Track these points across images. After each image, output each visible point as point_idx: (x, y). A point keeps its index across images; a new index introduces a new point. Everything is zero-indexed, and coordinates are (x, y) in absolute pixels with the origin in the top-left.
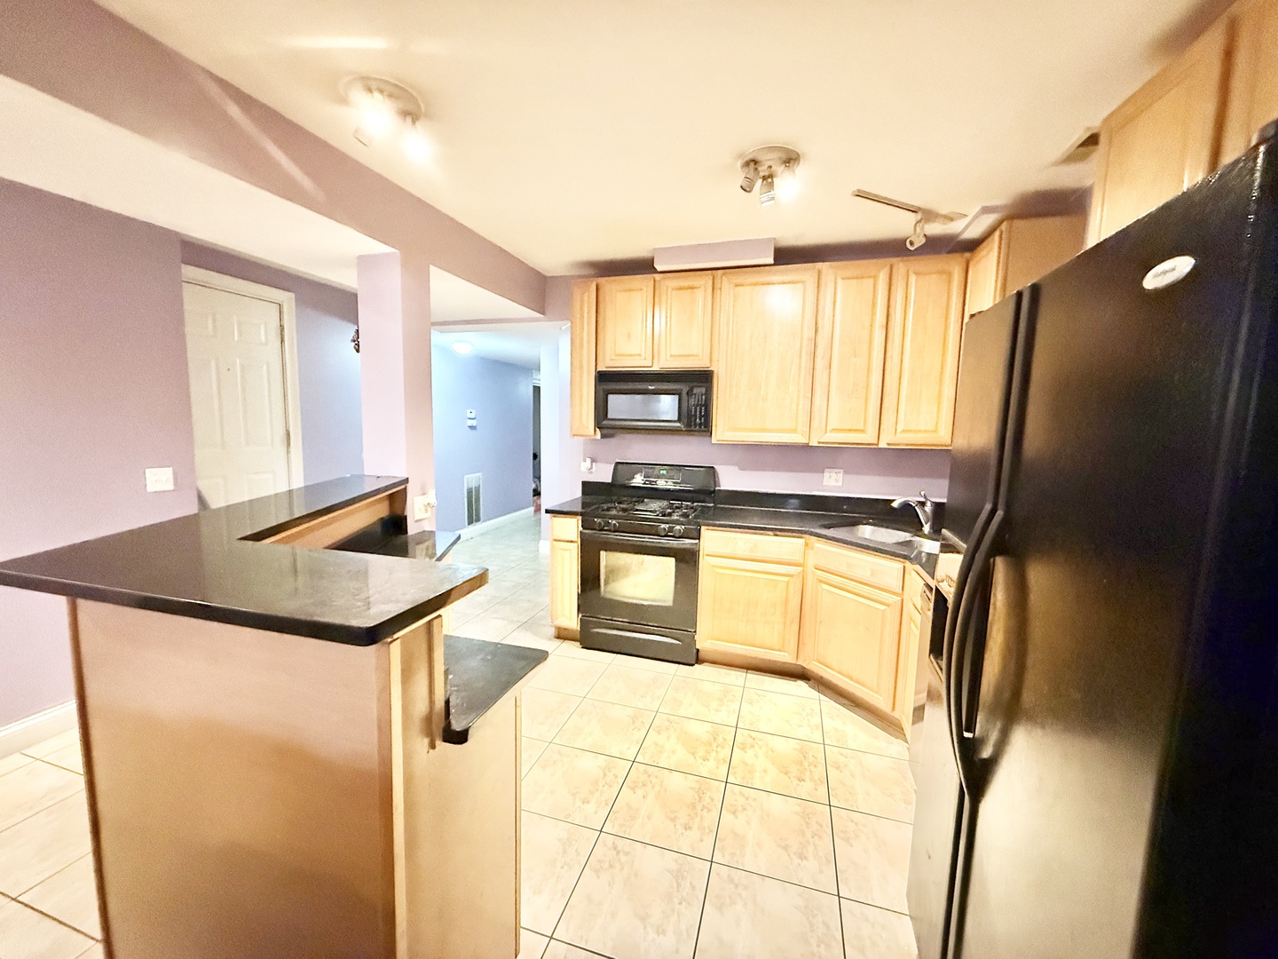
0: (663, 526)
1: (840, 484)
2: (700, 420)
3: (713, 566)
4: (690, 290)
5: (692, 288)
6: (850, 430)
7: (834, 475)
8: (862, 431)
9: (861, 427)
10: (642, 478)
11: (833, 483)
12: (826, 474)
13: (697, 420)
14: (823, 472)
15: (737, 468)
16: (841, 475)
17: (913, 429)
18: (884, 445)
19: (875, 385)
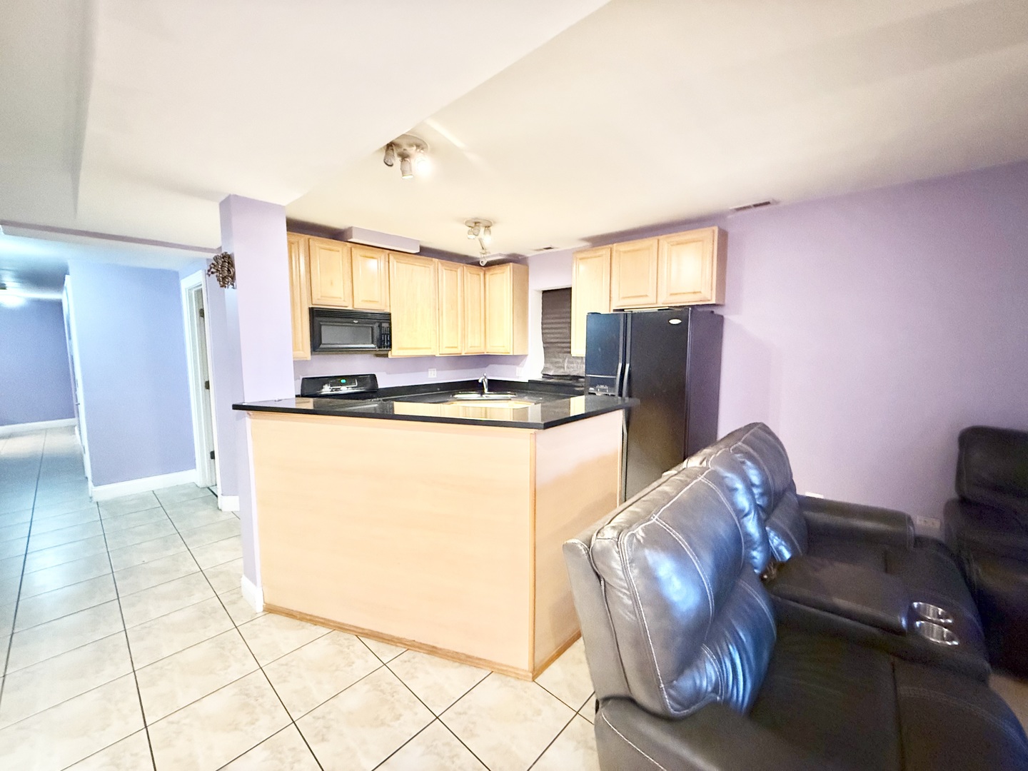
1: (435, 376)
6: (452, 347)
7: (433, 371)
8: (456, 347)
10: (330, 387)
11: (433, 376)
12: (430, 372)
13: (384, 342)
16: (436, 371)
17: (473, 346)
18: (463, 354)
19: (459, 324)
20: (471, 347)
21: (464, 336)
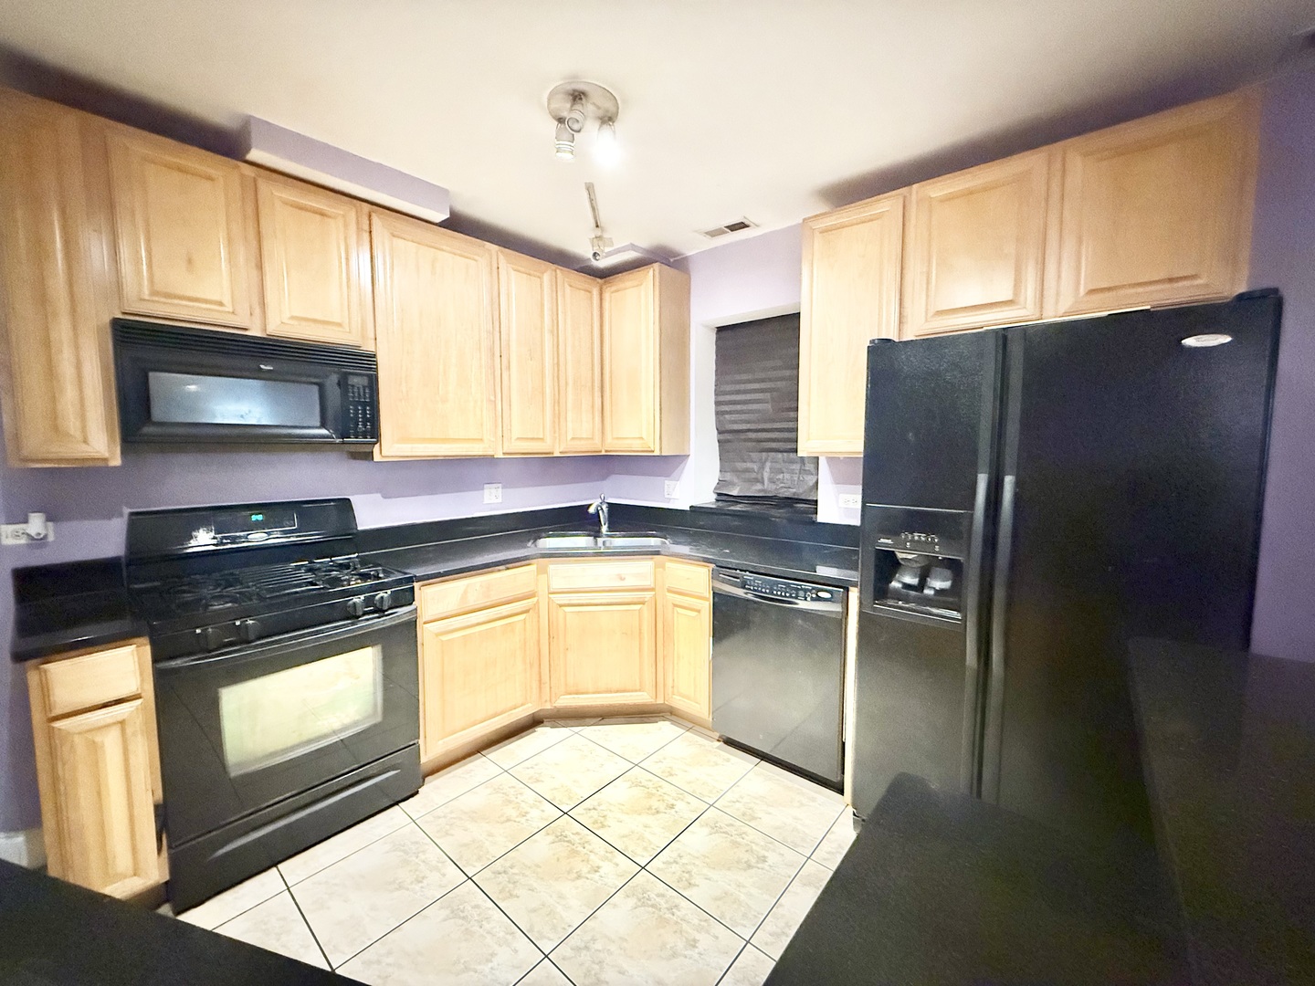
0: (356, 599)
1: (500, 500)
2: (365, 425)
3: (438, 635)
4: (318, 217)
5: (322, 214)
6: (533, 440)
7: (493, 491)
8: (541, 439)
9: (541, 437)
10: (212, 534)
11: (494, 501)
12: (486, 492)
13: (357, 421)
14: (483, 489)
15: (379, 495)
16: (500, 489)
17: (578, 436)
18: (557, 454)
19: (548, 391)
20: (573, 439)
21: (558, 417)
